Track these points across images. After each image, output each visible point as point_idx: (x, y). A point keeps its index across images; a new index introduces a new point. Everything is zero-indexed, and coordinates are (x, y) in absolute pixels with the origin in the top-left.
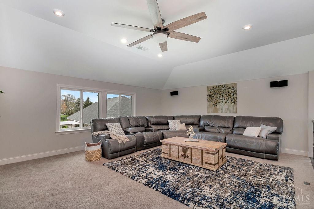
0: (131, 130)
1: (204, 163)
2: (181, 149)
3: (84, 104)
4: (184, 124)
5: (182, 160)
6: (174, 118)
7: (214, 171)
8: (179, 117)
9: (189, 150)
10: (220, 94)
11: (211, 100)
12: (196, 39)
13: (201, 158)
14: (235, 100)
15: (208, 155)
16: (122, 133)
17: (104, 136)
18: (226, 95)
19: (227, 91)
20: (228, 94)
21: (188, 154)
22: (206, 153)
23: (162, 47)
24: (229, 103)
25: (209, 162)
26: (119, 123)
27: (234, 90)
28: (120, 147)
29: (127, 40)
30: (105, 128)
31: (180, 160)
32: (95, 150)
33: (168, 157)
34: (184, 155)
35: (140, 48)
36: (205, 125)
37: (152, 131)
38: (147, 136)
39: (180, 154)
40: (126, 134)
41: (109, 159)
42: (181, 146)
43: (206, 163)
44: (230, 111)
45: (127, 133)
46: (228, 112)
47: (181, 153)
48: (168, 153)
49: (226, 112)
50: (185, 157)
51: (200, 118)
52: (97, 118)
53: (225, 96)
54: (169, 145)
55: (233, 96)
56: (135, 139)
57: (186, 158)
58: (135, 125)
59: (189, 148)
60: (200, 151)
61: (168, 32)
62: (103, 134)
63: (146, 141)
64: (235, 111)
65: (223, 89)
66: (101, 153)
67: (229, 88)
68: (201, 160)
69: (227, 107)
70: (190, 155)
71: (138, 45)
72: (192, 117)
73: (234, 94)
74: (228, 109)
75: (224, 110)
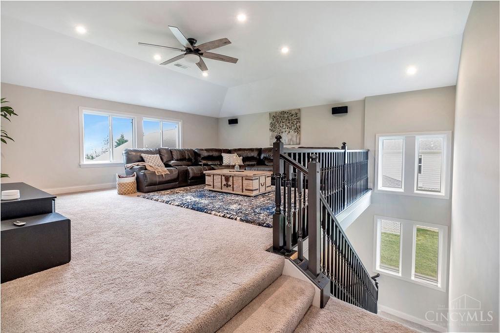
0: (173, 163)
1: (244, 190)
2: (223, 178)
3: (117, 142)
4: (241, 158)
5: (225, 190)
6: (229, 152)
7: (252, 197)
8: (235, 151)
9: (231, 179)
10: (283, 122)
11: (274, 130)
12: (234, 61)
13: (241, 186)
14: (298, 129)
15: (247, 182)
16: (162, 165)
17: (139, 167)
18: (289, 123)
19: (290, 118)
20: (291, 122)
21: (230, 183)
22: (246, 179)
23: (201, 66)
24: (292, 132)
25: (248, 188)
26: (158, 155)
27: (297, 117)
28: (158, 180)
29: (161, 57)
30: (140, 159)
31: (223, 190)
32: (127, 182)
33: (212, 189)
34: (227, 184)
35: (178, 65)
36: (265, 158)
37: (201, 165)
38: (192, 170)
39: (223, 184)
40: (166, 167)
41: (145, 193)
42: (224, 175)
43: (246, 190)
44: (293, 141)
45: (167, 165)
46: (291, 143)
47: (224, 182)
48: (212, 184)
49: (289, 143)
50: (227, 187)
51: (260, 151)
52: (132, 149)
53: (288, 124)
54: (212, 176)
55: (296, 124)
56: (177, 172)
57: (229, 188)
58: (179, 158)
59: (231, 176)
60: (241, 178)
61: (200, 52)
62: (138, 165)
63: (191, 175)
64: (298, 141)
65: (286, 116)
66: (135, 186)
67: (292, 115)
68: (241, 188)
69: (290, 138)
70: (232, 183)
71: (176, 62)
72: (252, 150)
73: (297, 122)
74: (291, 139)
75: (287, 142)
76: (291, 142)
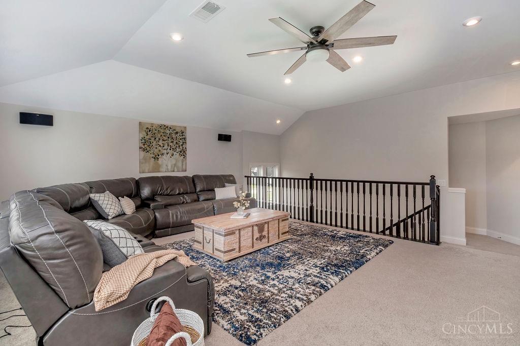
1: (281, 236)
2: (256, 229)
5: (257, 246)
9: (266, 226)
10: (163, 140)
11: (148, 149)
13: (277, 232)
14: (184, 151)
18: (172, 142)
19: (174, 136)
20: (175, 142)
21: (265, 233)
24: (177, 155)
27: (183, 137)
34: (260, 236)
39: (255, 238)
42: (256, 225)
44: (178, 167)
46: (176, 170)
47: (257, 235)
49: (172, 169)
53: (171, 144)
55: (182, 145)
57: (263, 240)
59: (265, 223)
60: (277, 221)
64: (184, 167)
65: (168, 132)
67: (177, 133)
73: (183, 143)
74: (175, 165)
75: (169, 167)
76: (175, 168)
